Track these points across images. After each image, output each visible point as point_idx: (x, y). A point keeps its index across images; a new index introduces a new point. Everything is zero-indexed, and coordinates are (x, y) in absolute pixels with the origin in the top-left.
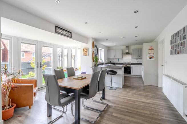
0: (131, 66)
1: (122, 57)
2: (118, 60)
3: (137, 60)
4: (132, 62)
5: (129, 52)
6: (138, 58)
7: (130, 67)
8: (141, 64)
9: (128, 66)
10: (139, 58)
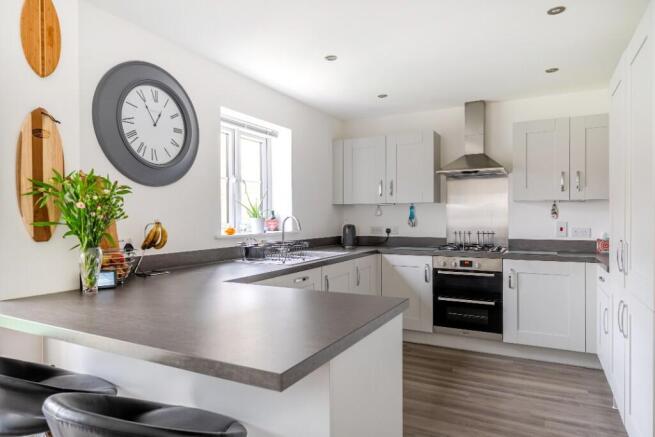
0: (509, 267)
1: (439, 196)
2: (412, 217)
3: (555, 213)
4: (512, 236)
5: (495, 154)
6: (564, 196)
7: (499, 275)
8: (589, 252)
9: (483, 264)
10: (576, 195)
